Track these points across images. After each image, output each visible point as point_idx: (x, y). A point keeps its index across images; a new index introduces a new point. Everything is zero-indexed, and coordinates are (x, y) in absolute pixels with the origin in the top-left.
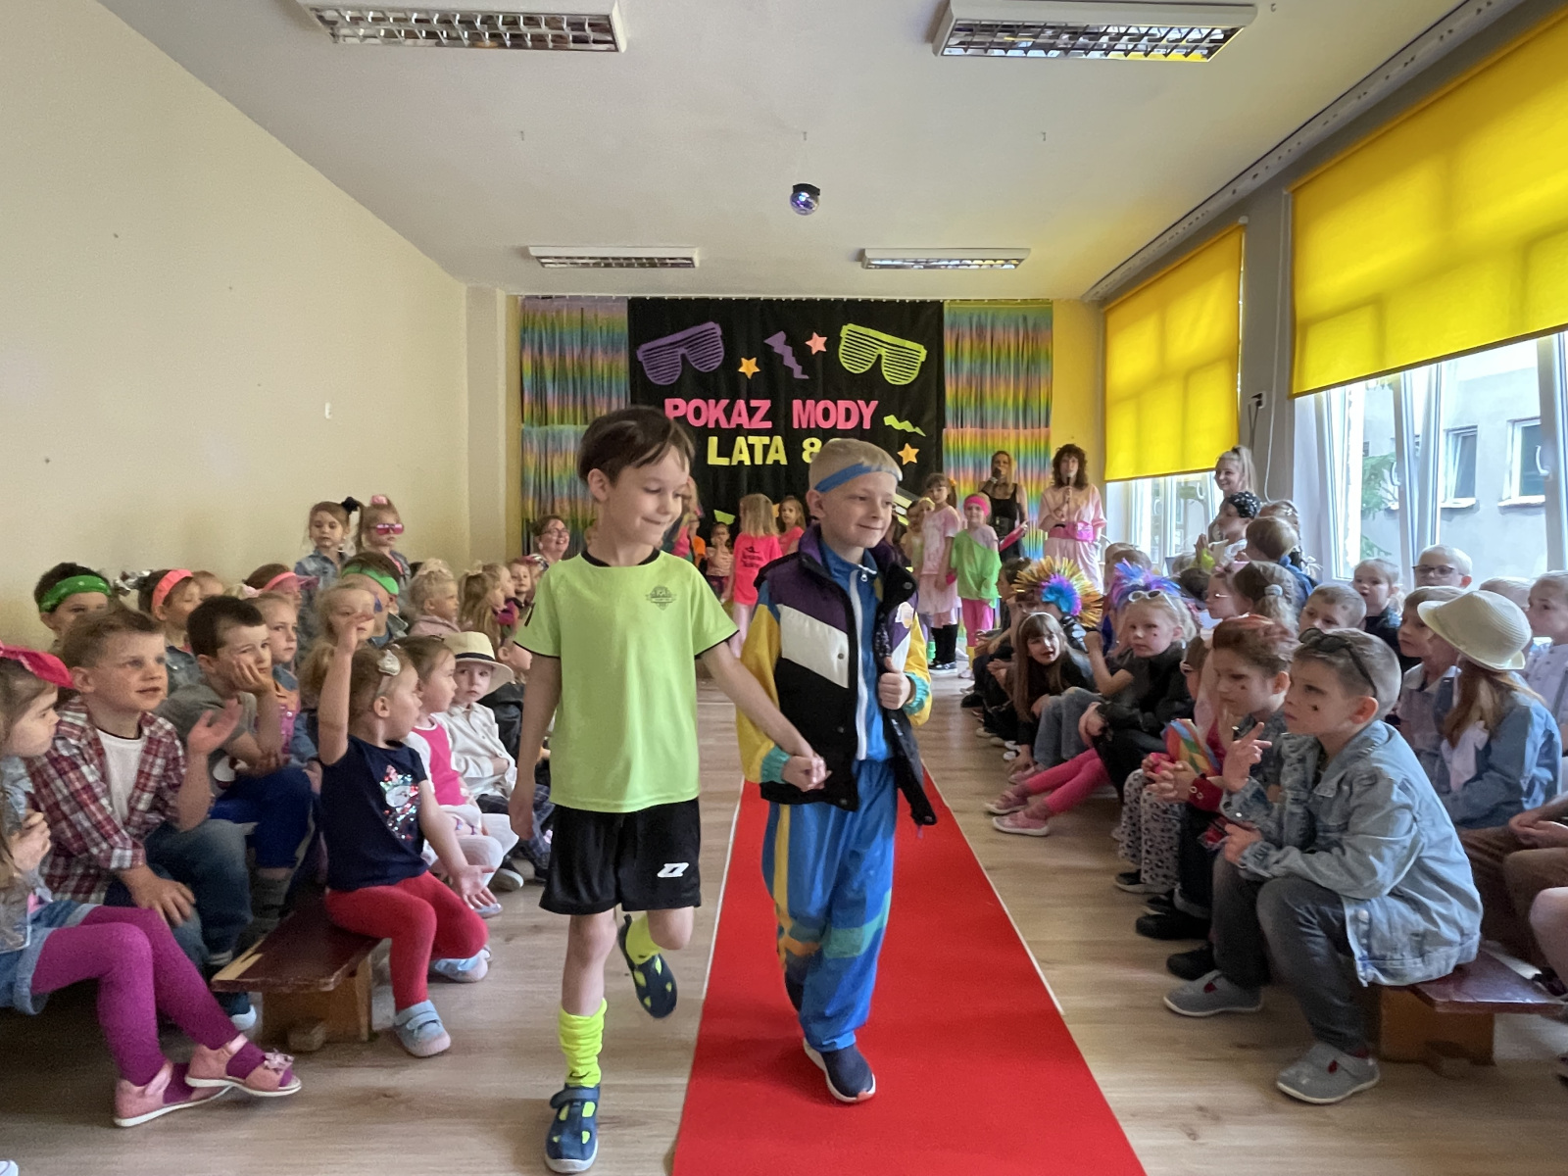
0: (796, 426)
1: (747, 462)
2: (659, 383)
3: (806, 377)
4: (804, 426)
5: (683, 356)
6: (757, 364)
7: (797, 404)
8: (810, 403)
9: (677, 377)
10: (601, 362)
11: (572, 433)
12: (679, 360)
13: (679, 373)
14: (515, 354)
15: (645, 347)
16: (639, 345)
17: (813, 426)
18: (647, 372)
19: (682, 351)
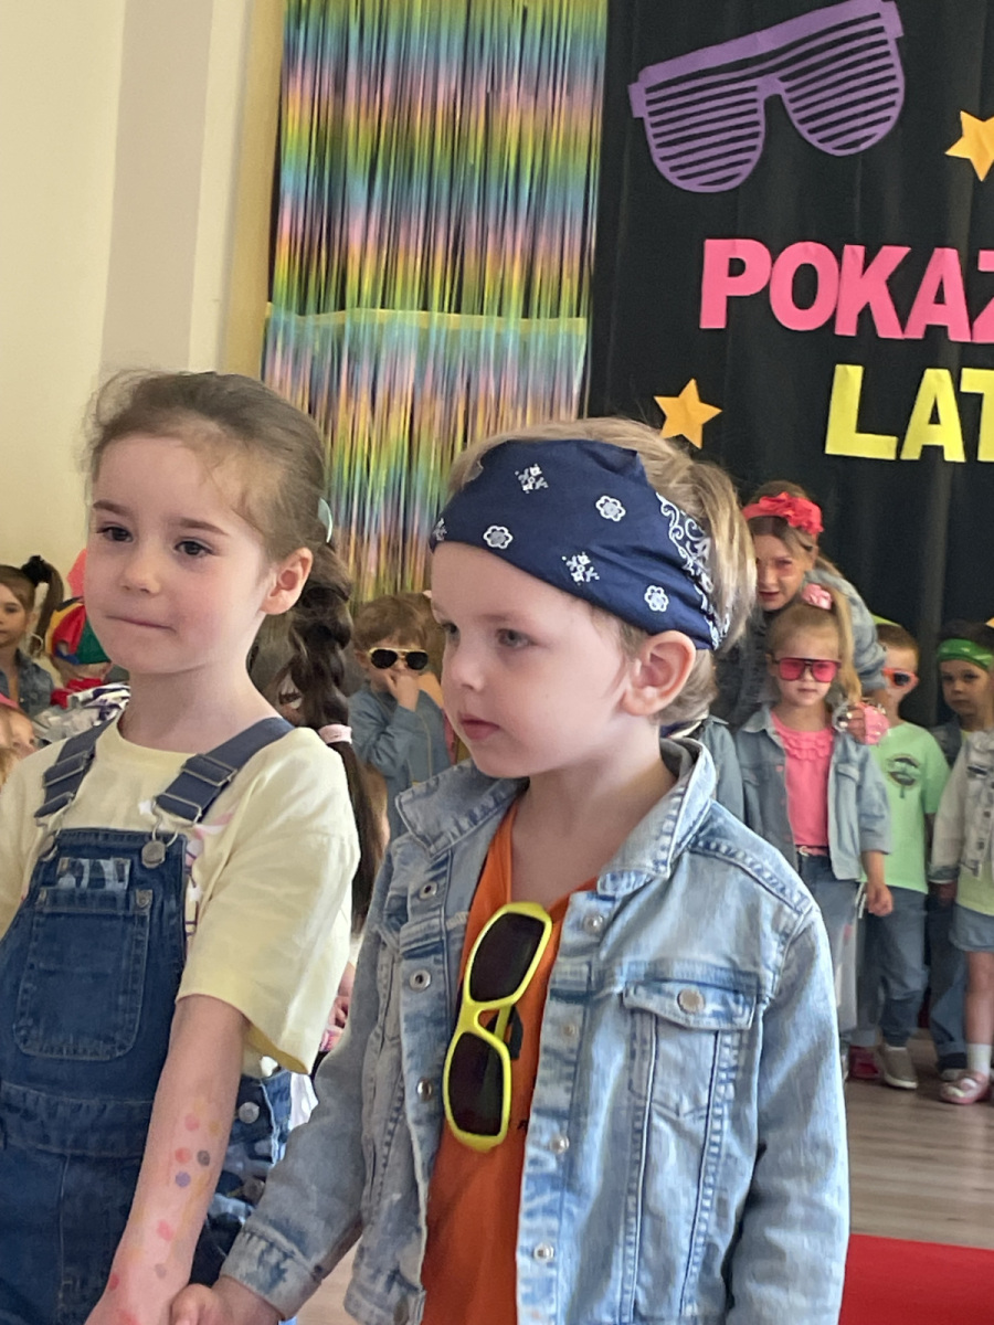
1: (955, 453)
2: (692, 186)
5: (774, 104)
9: (746, 170)
10: (517, 119)
11: (411, 339)
12: (760, 117)
13: (755, 156)
14: (266, 88)
15: (657, 73)
16: (642, 67)
18: (657, 153)
19: (771, 86)
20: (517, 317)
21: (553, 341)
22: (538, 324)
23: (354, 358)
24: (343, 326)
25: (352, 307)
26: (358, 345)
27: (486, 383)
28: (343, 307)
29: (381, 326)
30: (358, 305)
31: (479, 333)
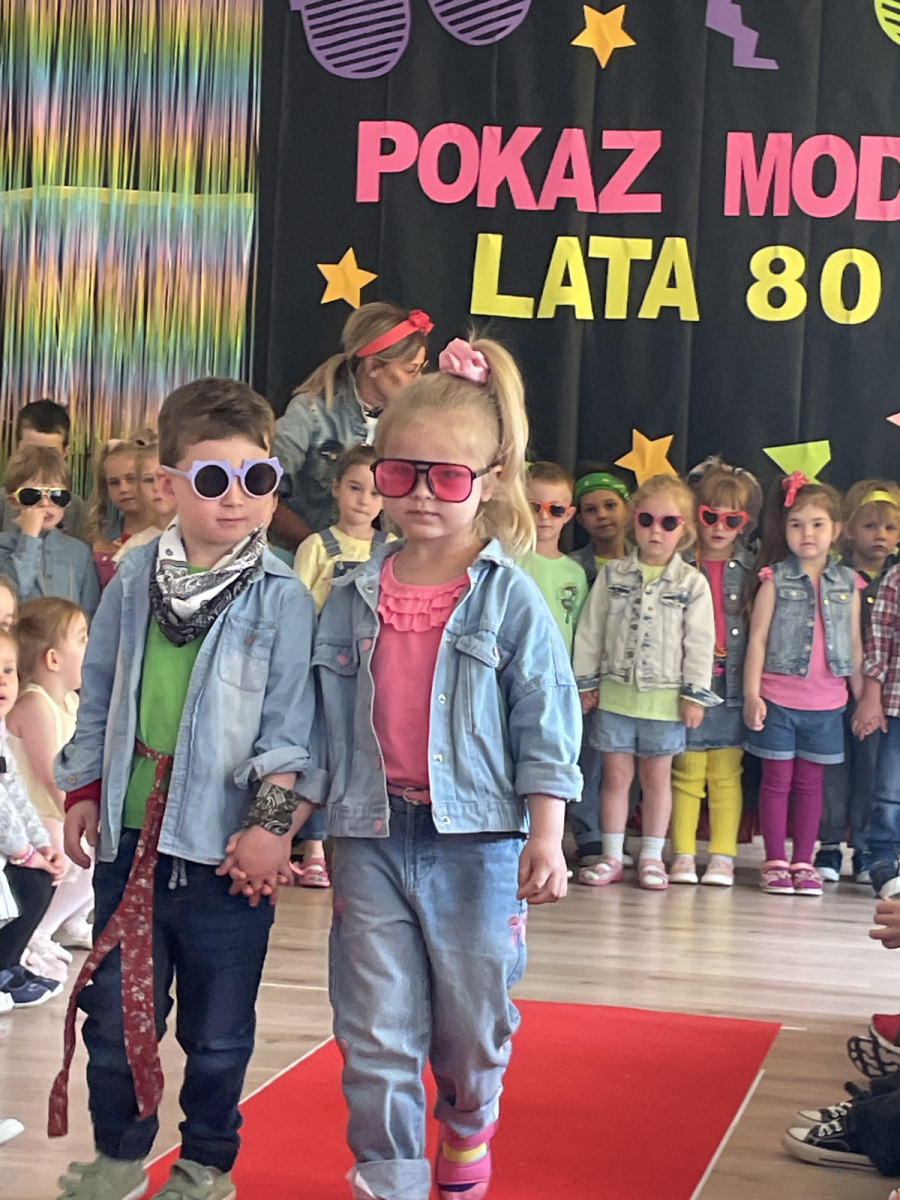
0: (732, 209)
1: (585, 312)
2: (346, 72)
3: (771, 65)
4: (757, 210)
6: (627, 27)
7: (739, 145)
8: (778, 143)
9: (395, 59)
11: (94, 213)
12: (406, 9)
13: (402, 46)
17: (781, 210)
18: (313, 44)
20: (190, 193)
21: (223, 214)
22: (210, 198)
23: (41, 230)
24: (31, 202)
25: (38, 184)
26: (45, 220)
27: (164, 252)
28: (29, 184)
29: (65, 201)
30: (44, 183)
31: (156, 208)
